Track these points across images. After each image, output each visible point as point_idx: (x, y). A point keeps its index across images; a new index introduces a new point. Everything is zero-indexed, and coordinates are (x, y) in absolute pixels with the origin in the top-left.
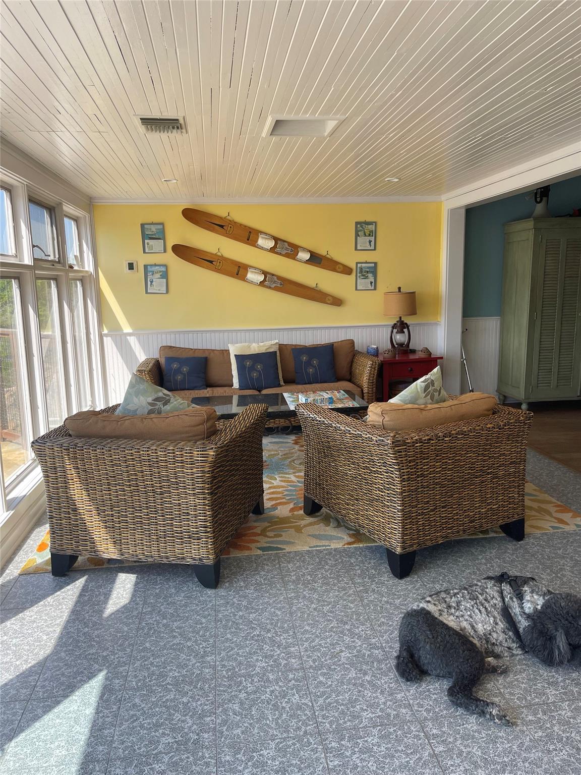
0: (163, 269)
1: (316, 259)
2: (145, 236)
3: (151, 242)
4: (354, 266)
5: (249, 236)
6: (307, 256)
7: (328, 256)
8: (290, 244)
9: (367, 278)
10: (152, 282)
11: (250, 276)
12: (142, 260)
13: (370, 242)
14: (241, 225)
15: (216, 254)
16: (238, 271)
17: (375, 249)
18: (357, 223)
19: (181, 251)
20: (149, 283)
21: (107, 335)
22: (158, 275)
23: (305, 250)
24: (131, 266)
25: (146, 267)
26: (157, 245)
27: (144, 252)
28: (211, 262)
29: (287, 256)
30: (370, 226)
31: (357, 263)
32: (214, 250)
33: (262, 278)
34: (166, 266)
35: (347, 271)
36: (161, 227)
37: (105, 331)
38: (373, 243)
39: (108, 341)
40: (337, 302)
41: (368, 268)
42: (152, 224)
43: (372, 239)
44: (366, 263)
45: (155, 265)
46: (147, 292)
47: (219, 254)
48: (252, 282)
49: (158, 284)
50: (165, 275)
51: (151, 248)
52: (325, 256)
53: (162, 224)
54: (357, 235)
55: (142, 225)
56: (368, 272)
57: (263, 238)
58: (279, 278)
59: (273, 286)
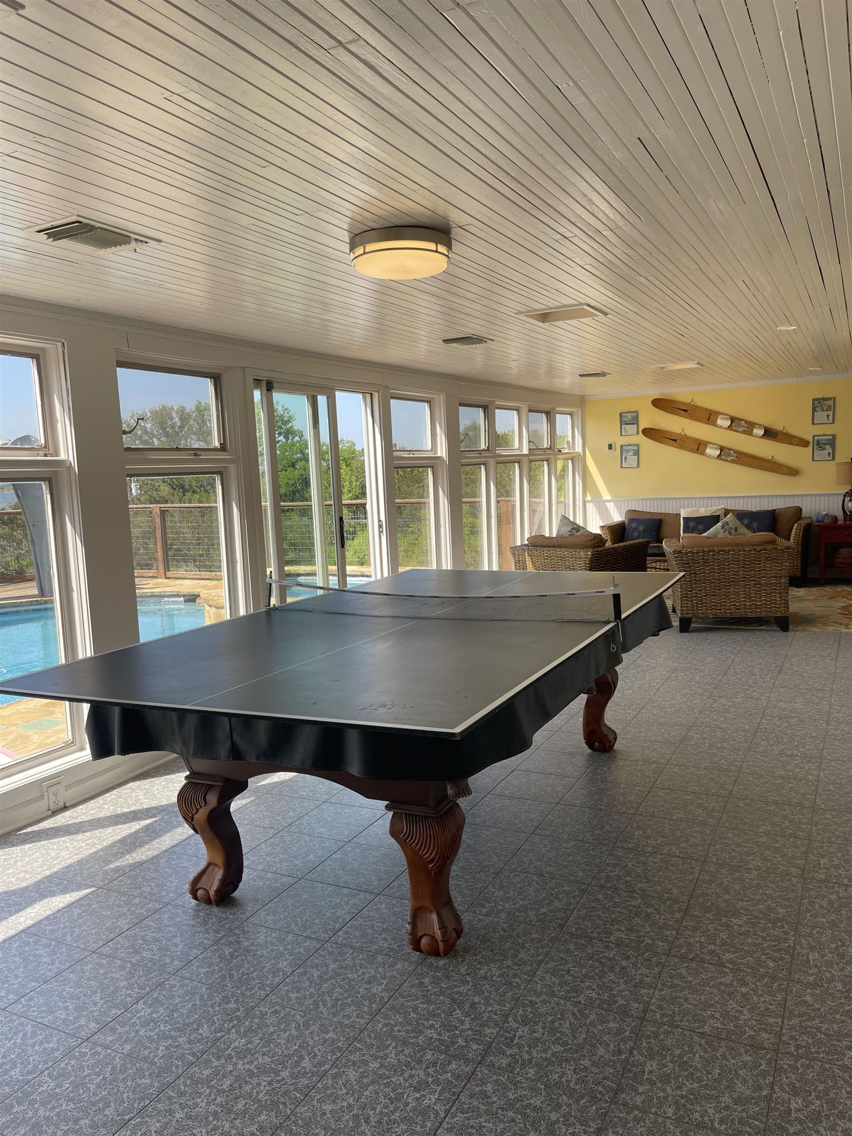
0: (636, 448)
1: (770, 434)
2: (623, 422)
3: (627, 427)
4: (810, 439)
5: (709, 417)
6: (762, 432)
7: (784, 431)
8: (747, 422)
9: (824, 449)
10: (626, 459)
11: (708, 451)
12: (619, 441)
13: (828, 416)
14: (702, 408)
15: (680, 434)
16: (699, 447)
17: (833, 422)
18: (814, 400)
19: (649, 433)
20: (624, 459)
21: (589, 502)
22: (631, 453)
23: (760, 426)
24: (610, 447)
25: (622, 447)
26: (632, 429)
27: (621, 435)
28: (675, 441)
29: (744, 432)
30: (828, 402)
31: (814, 436)
32: (679, 431)
33: (718, 452)
34: (638, 445)
35: (804, 443)
36: (635, 414)
37: (589, 498)
38: (831, 417)
39: (590, 507)
40: (793, 472)
41: (826, 440)
42: (629, 412)
43: (831, 413)
44: (824, 435)
45: (629, 445)
46: (622, 467)
47: (683, 433)
48: (710, 456)
49: (632, 460)
50: (637, 453)
51: (626, 431)
52: (781, 432)
53: (637, 412)
54: (814, 410)
55: (621, 414)
56: (825, 444)
57: (722, 418)
58: (736, 452)
59: (729, 459)
